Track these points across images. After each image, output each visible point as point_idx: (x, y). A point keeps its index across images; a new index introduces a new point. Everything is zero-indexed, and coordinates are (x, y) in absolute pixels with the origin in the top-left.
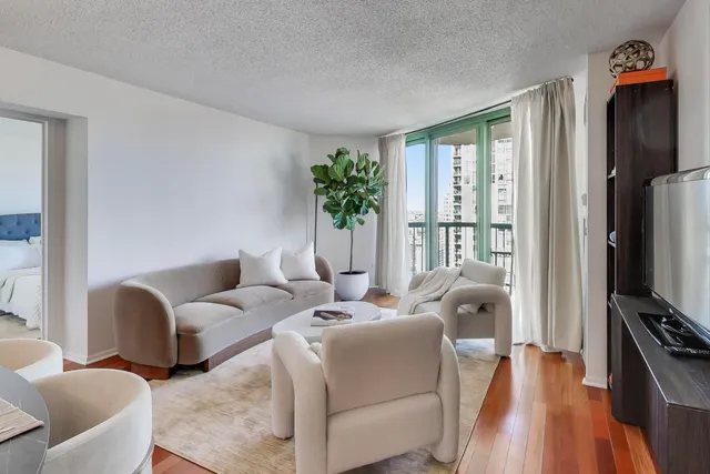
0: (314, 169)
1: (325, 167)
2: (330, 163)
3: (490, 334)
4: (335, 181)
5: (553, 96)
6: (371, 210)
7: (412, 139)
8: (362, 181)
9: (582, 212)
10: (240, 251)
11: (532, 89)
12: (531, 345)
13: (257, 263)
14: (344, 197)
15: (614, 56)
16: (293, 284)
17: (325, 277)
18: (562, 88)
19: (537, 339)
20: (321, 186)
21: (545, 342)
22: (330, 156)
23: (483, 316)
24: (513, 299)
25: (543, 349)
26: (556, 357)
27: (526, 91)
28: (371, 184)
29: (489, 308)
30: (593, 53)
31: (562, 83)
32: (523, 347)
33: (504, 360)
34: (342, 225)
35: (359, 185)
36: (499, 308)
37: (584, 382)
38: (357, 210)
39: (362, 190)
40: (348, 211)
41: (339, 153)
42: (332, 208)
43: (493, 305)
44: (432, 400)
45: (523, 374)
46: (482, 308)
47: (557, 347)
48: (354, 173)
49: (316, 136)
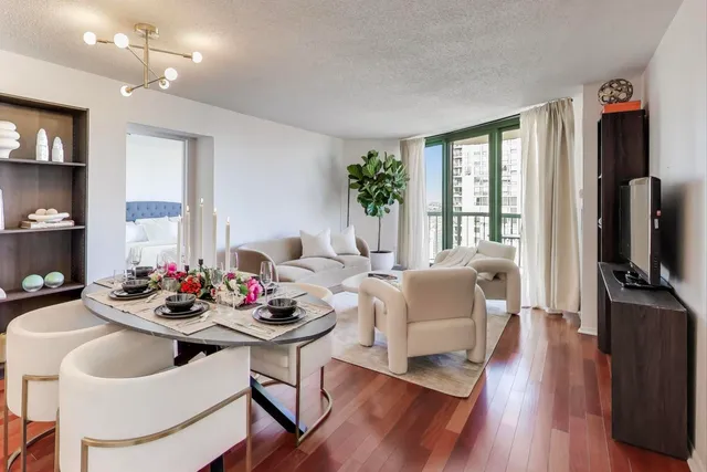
0: (350, 168)
1: (358, 166)
2: (362, 163)
3: (504, 297)
4: (367, 178)
5: (555, 113)
6: (396, 201)
7: (430, 141)
8: (389, 177)
9: (579, 203)
10: (301, 232)
11: (538, 106)
12: (536, 309)
13: (315, 240)
14: (376, 191)
15: (602, 89)
16: (341, 257)
17: (364, 253)
18: (564, 107)
19: (542, 303)
20: (354, 181)
21: (548, 305)
22: (364, 158)
23: (496, 283)
24: (521, 271)
25: (547, 311)
26: (557, 317)
27: (532, 107)
28: (397, 180)
29: (502, 277)
30: (587, 84)
31: (563, 102)
32: (529, 311)
33: (514, 317)
34: (374, 213)
35: (387, 180)
36: (510, 277)
37: (580, 331)
38: (385, 200)
39: (389, 185)
40: (378, 202)
41: (371, 155)
42: (365, 199)
43: (505, 274)
44: (468, 322)
45: (529, 328)
46: (496, 277)
47: (558, 308)
48: (382, 170)
49: (349, 140)
